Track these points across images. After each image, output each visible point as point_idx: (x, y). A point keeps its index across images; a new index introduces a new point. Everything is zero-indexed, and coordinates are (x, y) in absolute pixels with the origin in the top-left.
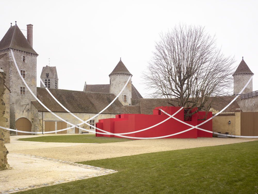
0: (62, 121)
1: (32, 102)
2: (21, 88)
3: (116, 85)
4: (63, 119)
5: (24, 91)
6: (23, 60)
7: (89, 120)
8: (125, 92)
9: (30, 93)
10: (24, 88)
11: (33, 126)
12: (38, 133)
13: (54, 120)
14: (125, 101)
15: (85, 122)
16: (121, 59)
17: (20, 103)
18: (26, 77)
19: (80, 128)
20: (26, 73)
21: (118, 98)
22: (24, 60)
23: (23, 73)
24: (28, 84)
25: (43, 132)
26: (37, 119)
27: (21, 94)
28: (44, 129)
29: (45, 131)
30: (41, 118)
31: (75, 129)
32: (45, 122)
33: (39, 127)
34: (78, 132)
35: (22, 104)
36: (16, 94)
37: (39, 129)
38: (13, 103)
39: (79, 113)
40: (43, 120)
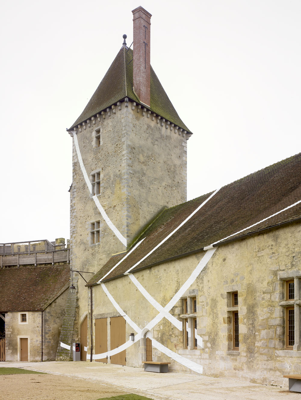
0: (117, 312)
2: (93, 224)
5: (98, 232)
7: (176, 300)
12: (87, 356)
13: (107, 311)
19: (153, 342)
23: (96, 181)
25: (92, 354)
27: (93, 242)
28: (94, 343)
37: (88, 344)
38: (76, 275)
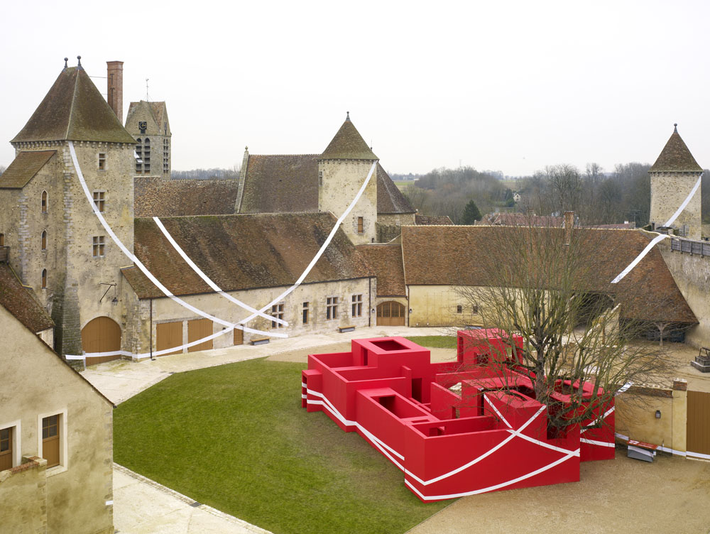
0: (200, 316)
1: (122, 273)
2: (95, 238)
3: (335, 189)
4: (202, 310)
5: (102, 246)
6: (101, 165)
7: (270, 306)
8: (360, 208)
9: (117, 248)
10: (102, 238)
11: (124, 334)
12: (139, 356)
13: (182, 317)
14: (361, 231)
15: (261, 313)
16: (348, 116)
17: (92, 280)
18: (106, 209)
19: (246, 330)
20: (106, 197)
21: (342, 224)
22: (102, 163)
23: (99, 199)
24: (113, 226)
25: (151, 352)
26: (136, 319)
27: (95, 254)
28: (154, 343)
29: (158, 350)
30: (146, 316)
31: (233, 334)
32: (158, 324)
33: (141, 341)
34: (243, 340)
35: (97, 281)
36: (82, 258)
37: (141, 345)
38: (74, 285)
39: (244, 292)
40: (153, 320)
